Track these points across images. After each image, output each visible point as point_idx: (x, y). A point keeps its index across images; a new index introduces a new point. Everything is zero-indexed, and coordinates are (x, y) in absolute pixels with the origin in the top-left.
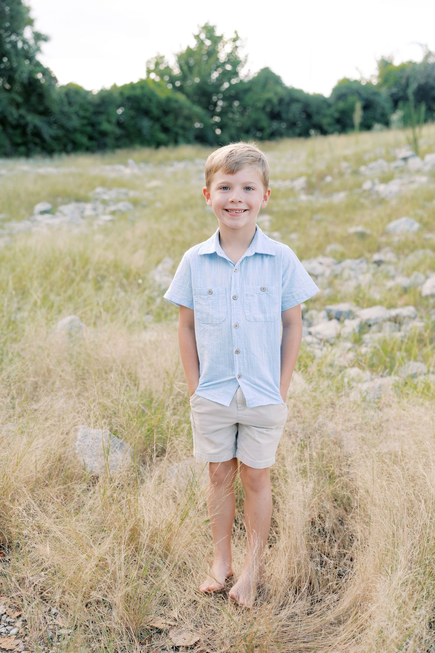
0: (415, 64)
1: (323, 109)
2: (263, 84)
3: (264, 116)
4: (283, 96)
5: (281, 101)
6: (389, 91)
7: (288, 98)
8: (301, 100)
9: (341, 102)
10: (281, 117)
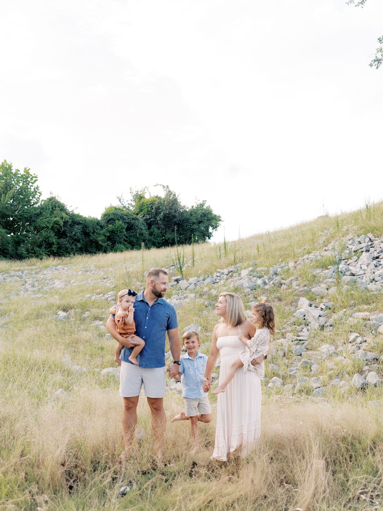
0: (160, 198)
1: (97, 229)
2: (51, 210)
3: (53, 234)
4: (67, 219)
5: (66, 223)
6: (143, 217)
7: (71, 220)
8: (81, 222)
9: (110, 224)
10: (66, 235)
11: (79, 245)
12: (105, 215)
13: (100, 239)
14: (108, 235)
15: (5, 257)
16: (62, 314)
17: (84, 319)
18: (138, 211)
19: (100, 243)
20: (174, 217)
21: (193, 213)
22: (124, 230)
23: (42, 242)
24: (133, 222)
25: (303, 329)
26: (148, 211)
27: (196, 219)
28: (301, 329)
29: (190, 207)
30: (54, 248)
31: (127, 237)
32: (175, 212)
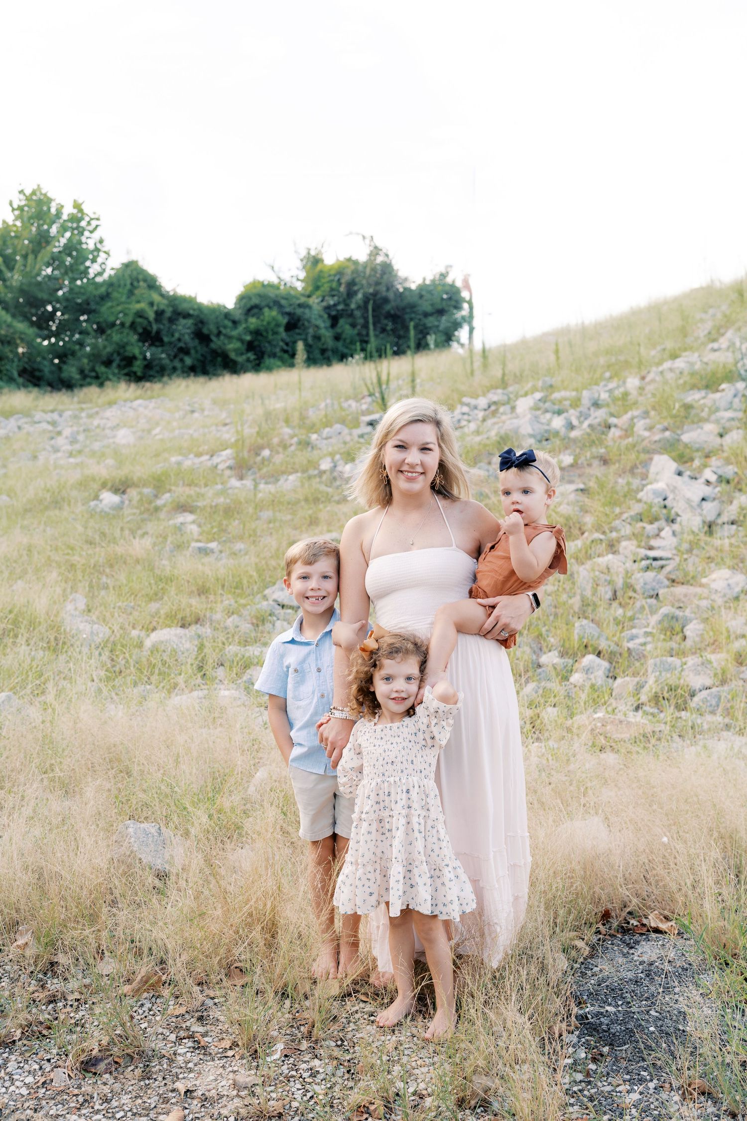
0: (356, 263)
1: (225, 327)
2: (129, 286)
3: (134, 338)
4: (162, 307)
5: (159, 314)
6: (322, 301)
7: (171, 309)
8: (191, 312)
9: (253, 316)
10: (161, 340)
11: (188, 361)
12: (241, 298)
13: (232, 347)
14: (248, 338)
15: (36, 385)
16: (109, 498)
17: (157, 509)
18: (310, 288)
19: (233, 355)
20: (386, 300)
21: (424, 293)
22: (282, 330)
23: (112, 355)
24: (299, 311)
25: (660, 530)
26: (332, 289)
27: (432, 305)
28: (656, 532)
29: (419, 281)
30: (137, 367)
31: (287, 344)
32: (388, 289)
